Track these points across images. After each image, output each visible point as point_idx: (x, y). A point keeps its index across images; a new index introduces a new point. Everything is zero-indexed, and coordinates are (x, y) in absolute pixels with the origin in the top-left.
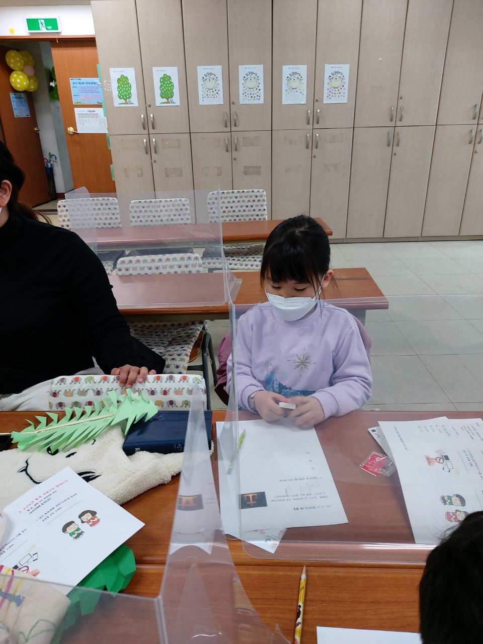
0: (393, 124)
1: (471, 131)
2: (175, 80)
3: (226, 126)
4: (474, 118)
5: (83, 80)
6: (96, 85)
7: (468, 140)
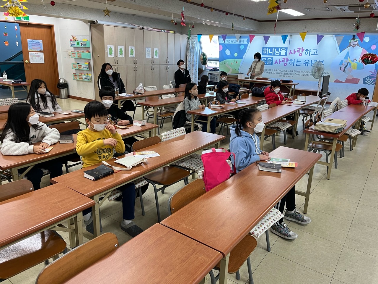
0: (167, 64)
3: (134, 63)
5: (34, 40)
6: (39, 43)
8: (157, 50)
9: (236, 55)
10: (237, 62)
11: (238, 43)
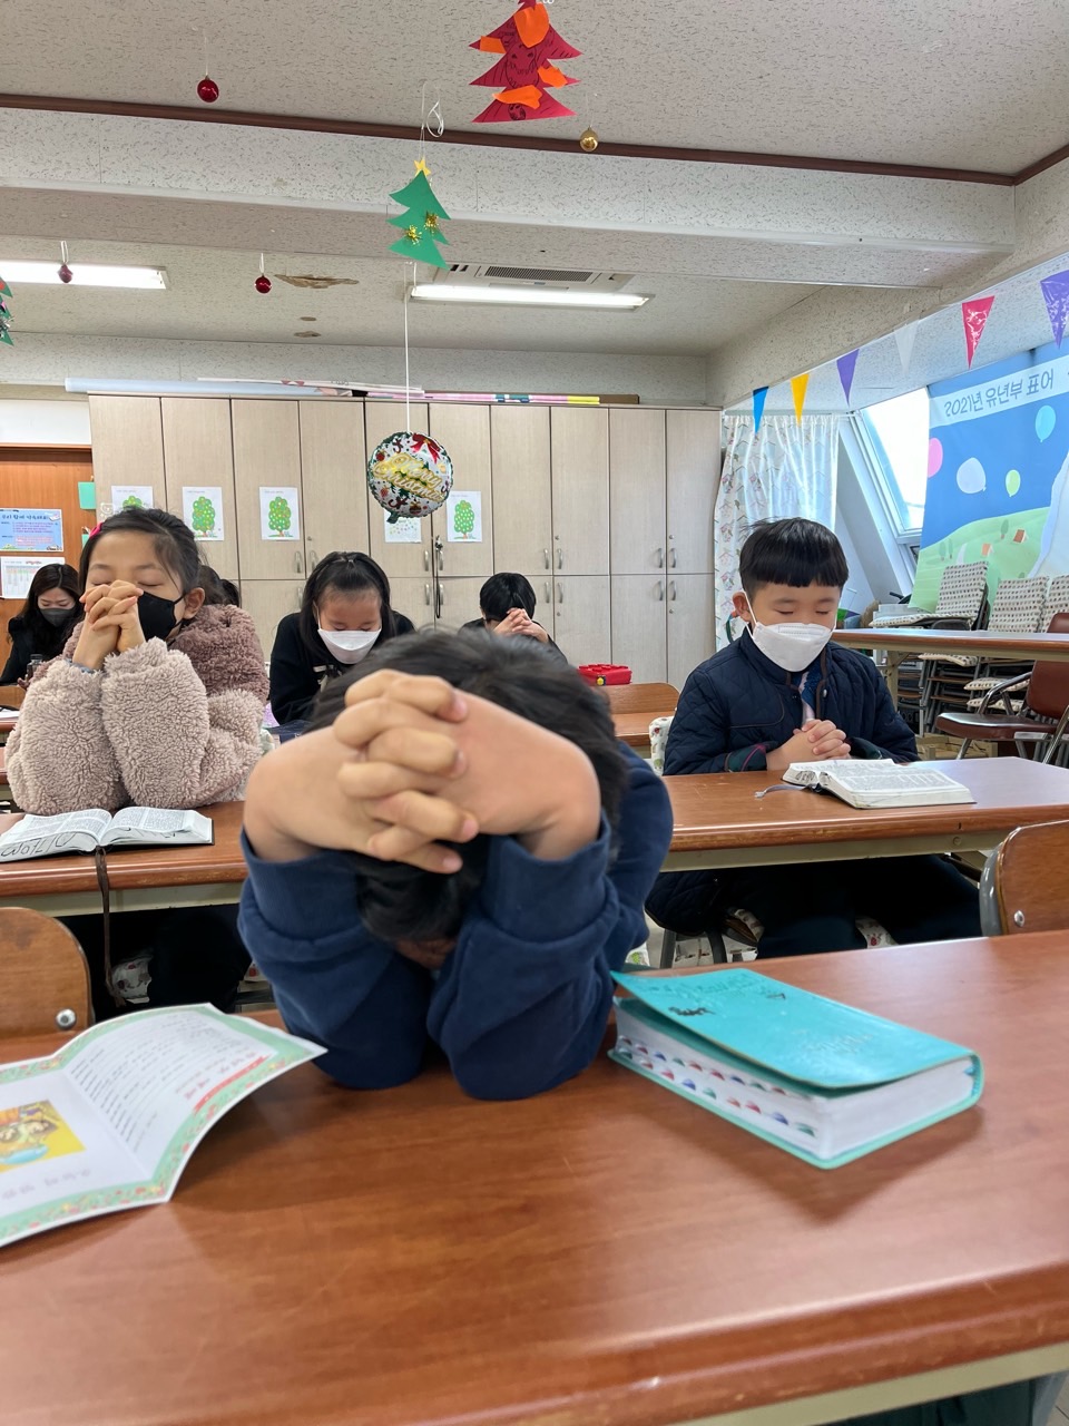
0: (550, 572)
1: (660, 583)
2: (218, 505)
3: (299, 571)
4: (661, 566)
5: (22, 511)
6: (47, 521)
7: (658, 595)
8: (475, 499)
9: (1013, 481)
10: (1019, 537)
11: (1022, 400)
